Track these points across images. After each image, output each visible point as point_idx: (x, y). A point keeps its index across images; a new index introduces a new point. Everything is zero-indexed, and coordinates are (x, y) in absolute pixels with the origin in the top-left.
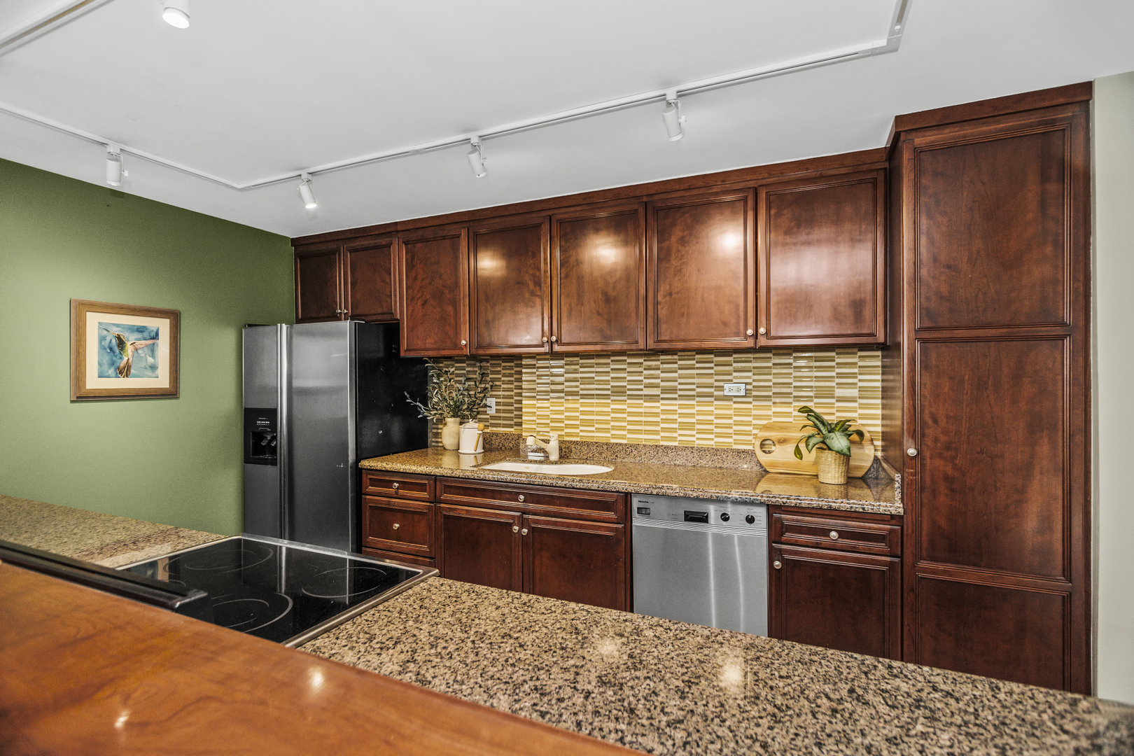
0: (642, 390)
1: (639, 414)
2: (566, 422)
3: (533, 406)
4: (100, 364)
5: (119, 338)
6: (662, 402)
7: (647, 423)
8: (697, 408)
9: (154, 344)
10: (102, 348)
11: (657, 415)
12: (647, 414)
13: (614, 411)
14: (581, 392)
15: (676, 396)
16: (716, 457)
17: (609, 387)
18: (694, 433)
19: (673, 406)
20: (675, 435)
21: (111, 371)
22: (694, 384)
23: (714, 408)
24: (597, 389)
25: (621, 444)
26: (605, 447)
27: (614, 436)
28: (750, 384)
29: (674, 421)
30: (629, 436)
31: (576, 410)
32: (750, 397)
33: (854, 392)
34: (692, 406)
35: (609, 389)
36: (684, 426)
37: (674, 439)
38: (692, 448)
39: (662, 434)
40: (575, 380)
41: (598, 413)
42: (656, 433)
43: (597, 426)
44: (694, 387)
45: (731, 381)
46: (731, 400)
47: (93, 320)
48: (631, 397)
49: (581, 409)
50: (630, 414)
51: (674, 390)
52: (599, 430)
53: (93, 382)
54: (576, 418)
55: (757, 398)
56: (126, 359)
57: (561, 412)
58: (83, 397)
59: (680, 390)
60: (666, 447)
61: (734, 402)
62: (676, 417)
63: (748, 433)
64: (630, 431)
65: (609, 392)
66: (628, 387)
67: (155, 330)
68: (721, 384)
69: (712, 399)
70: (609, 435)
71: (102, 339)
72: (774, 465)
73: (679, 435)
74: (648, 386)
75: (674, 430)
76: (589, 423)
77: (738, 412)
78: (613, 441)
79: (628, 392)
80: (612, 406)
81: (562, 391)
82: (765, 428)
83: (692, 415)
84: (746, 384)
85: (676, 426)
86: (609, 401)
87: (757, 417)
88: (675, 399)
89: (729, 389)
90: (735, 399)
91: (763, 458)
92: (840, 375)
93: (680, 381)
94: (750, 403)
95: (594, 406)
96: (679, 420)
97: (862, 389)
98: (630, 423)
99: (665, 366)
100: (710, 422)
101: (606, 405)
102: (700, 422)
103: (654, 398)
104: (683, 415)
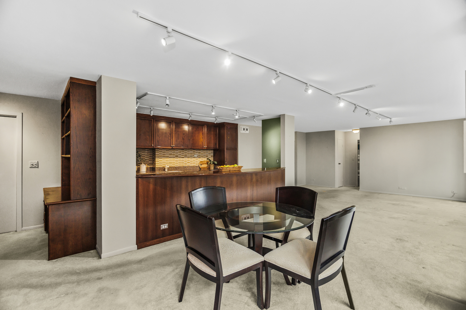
1: (181, 161)
2: (166, 163)
3: (158, 160)
7: (182, 162)
11: (184, 161)
12: (182, 161)
13: (176, 160)
14: (169, 157)
16: (193, 168)
17: (175, 155)
18: (190, 164)
19: (186, 159)
23: (193, 159)
24: (172, 156)
25: (177, 167)
27: (176, 165)
28: (198, 155)
29: (186, 162)
31: (168, 160)
33: (210, 156)
36: (188, 163)
37: (187, 165)
38: (189, 166)
40: (168, 154)
41: (173, 161)
42: (183, 164)
44: (190, 155)
48: (179, 157)
50: (179, 161)
51: (186, 156)
52: (173, 164)
54: (168, 162)
55: (199, 157)
57: (165, 161)
60: (185, 167)
63: (197, 163)
64: (179, 164)
65: (175, 157)
66: (179, 155)
68: (194, 155)
72: (202, 168)
74: (182, 155)
75: (186, 163)
76: (171, 163)
77: (196, 160)
81: (165, 156)
82: (201, 162)
83: (189, 160)
87: (199, 160)
90: (196, 158)
91: (200, 167)
92: (209, 154)
93: (187, 154)
95: (172, 159)
97: (211, 156)
98: (179, 162)
99: (185, 152)
100: (192, 162)
101: (175, 159)
102: (191, 162)
103: (183, 158)
104: (188, 160)
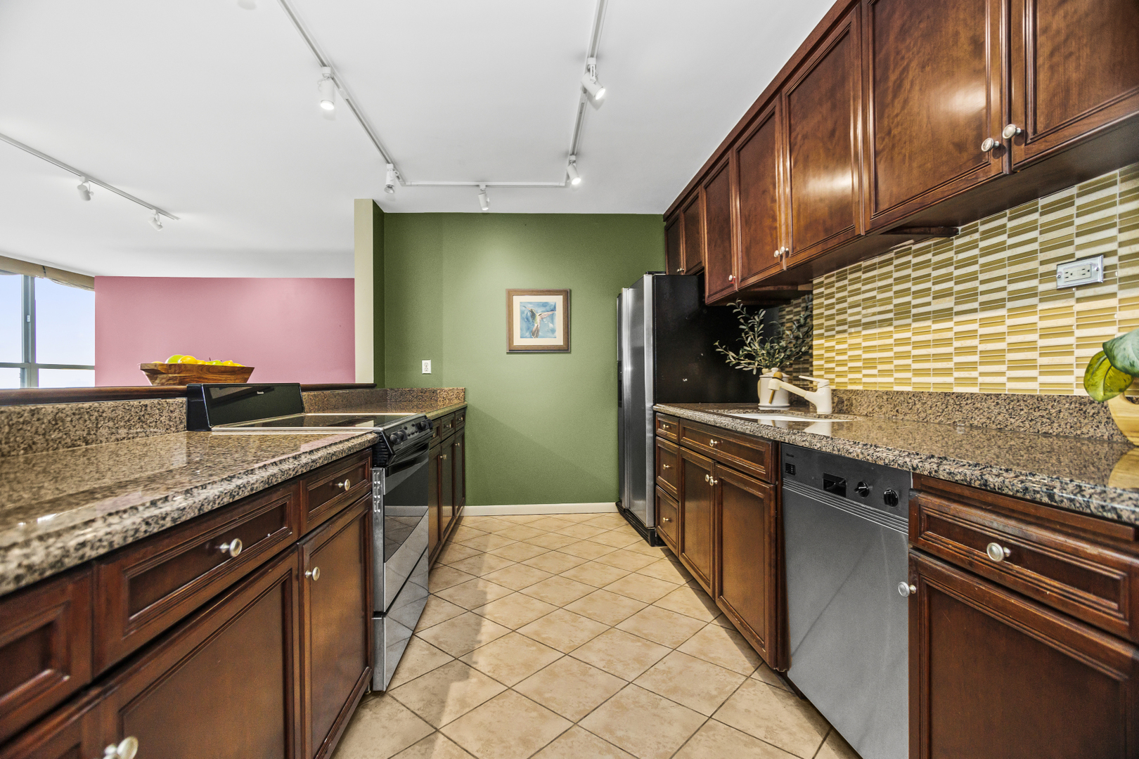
0: (929, 304)
1: (925, 344)
2: (850, 364)
3: (823, 347)
4: (521, 329)
5: (532, 311)
6: (956, 319)
7: (937, 357)
8: (1010, 322)
9: (553, 314)
10: (522, 318)
11: (947, 342)
12: (938, 343)
13: (897, 342)
14: (864, 320)
15: (975, 305)
16: (1036, 414)
17: (891, 307)
18: (1003, 368)
19: (970, 323)
20: (974, 374)
21: (527, 334)
22: (1003, 277)
23: (1039, 317)
24: (880, 313)
25: (902, 393)
26: (885, 397)
28: (1113, 253)
29: (971, 350)
30: (915, 380)
31: (858, 346)
32: (1113, 282)
34: (1000, 321)
35: (890, 311)
36: (991, 357)
37: (973, 381)
38: (997, 396)
39: (956, 374)
40: (857, 304)
41: (880, 348)
42: (947, 372)
43: (880, 367)
44: (1003, 283)
45: (1072, 255)
46: (1072, 295)
47: (517, 300)
48: (918, 317)
49: (864, 344)
50: (917, 345)
51: (972, 295)
52: (882, 373)
53: (518, 341)
54: (858, 358)
55: (1127, 281)
56: (536, 325)
57: (845, 351)
58: (513, 351)
59: (983, 293)
60: (959, 396)
61: (1079, 300)
62: (975, 342)
64: (918, 372)
65: (891, 315)
66: (914, 302)
67: (553, 304)
68: (1052, 267)
69: (1034, 301)
70: (891, 380)
71: (522, 312)
73: (981, 374)
74: (938, 296)
75: (972, 366)
76: (870, 364)
77: (1086, 319)
78: (896, 388)
79: (914, 311)
80: (896, 336)
81: (846, 322)
83: (999, 337)
84: (1105, 255)
85: (976, 358)
86: (891, 329)
87: (1127, 325)
88: (975, 311)
89: (1070, 274)
90: (1079, 294)
93: (982, 277)
94: (1113, 295)
96: (982, 347)
98: (916, 358)
99: (962, 256)
100: (1031, 346)
101: (889, 335)
102: (1014, 348)
103: (946, 314)
104: (985, 338)
